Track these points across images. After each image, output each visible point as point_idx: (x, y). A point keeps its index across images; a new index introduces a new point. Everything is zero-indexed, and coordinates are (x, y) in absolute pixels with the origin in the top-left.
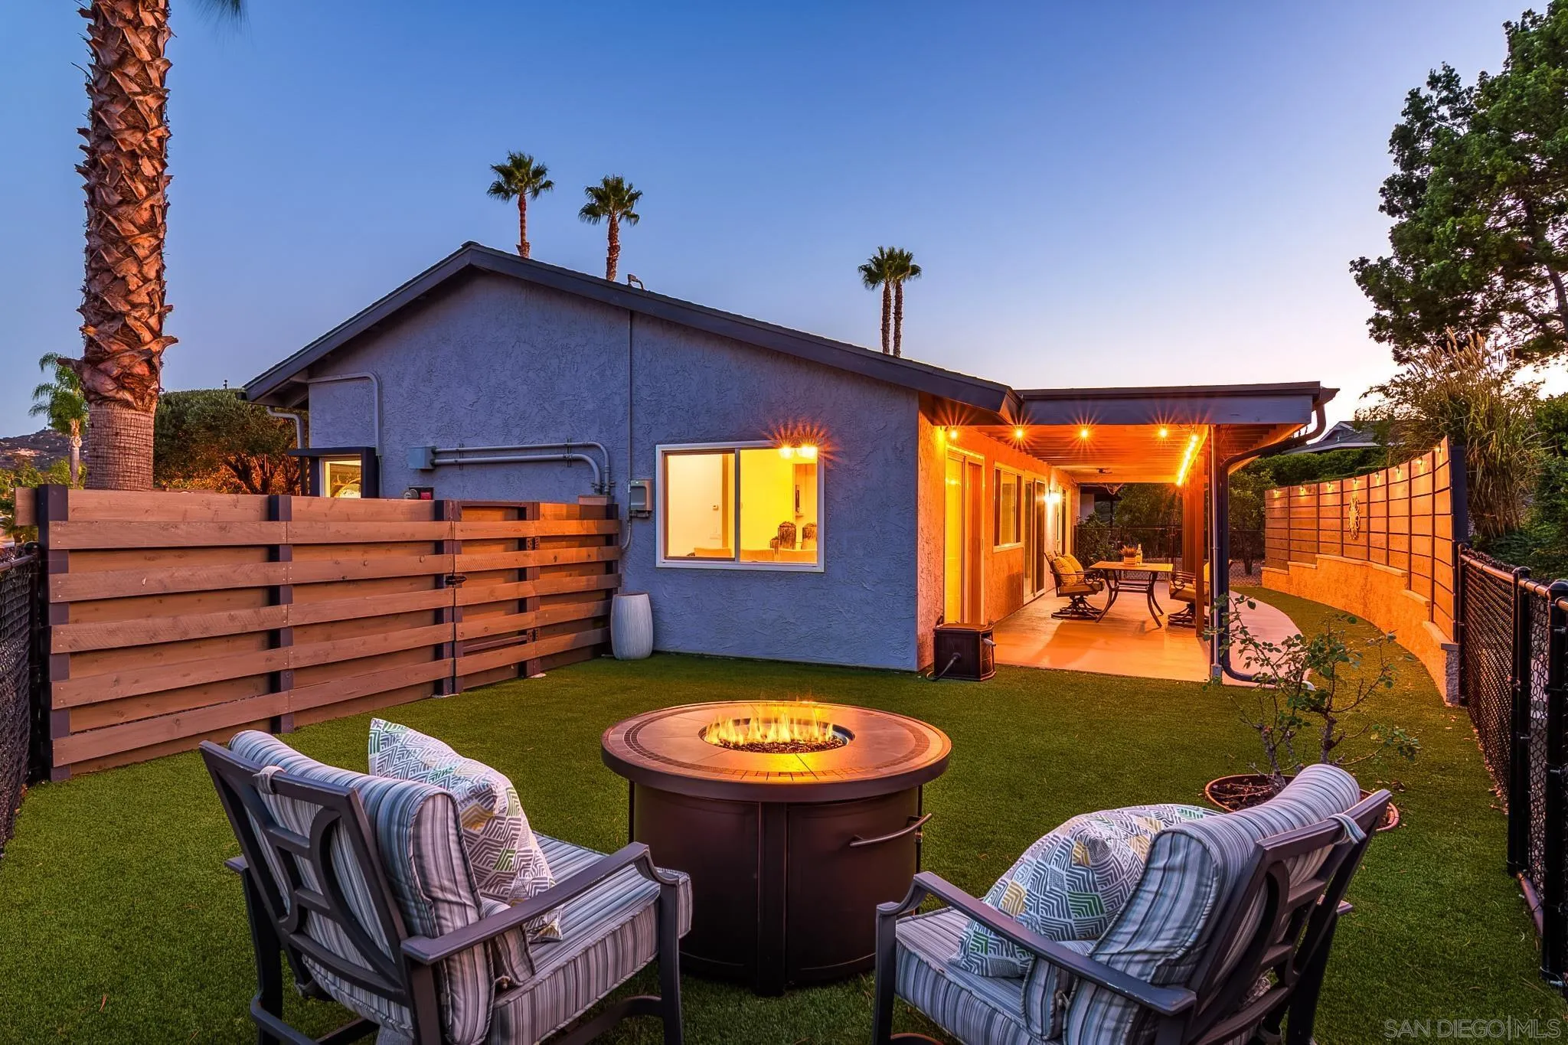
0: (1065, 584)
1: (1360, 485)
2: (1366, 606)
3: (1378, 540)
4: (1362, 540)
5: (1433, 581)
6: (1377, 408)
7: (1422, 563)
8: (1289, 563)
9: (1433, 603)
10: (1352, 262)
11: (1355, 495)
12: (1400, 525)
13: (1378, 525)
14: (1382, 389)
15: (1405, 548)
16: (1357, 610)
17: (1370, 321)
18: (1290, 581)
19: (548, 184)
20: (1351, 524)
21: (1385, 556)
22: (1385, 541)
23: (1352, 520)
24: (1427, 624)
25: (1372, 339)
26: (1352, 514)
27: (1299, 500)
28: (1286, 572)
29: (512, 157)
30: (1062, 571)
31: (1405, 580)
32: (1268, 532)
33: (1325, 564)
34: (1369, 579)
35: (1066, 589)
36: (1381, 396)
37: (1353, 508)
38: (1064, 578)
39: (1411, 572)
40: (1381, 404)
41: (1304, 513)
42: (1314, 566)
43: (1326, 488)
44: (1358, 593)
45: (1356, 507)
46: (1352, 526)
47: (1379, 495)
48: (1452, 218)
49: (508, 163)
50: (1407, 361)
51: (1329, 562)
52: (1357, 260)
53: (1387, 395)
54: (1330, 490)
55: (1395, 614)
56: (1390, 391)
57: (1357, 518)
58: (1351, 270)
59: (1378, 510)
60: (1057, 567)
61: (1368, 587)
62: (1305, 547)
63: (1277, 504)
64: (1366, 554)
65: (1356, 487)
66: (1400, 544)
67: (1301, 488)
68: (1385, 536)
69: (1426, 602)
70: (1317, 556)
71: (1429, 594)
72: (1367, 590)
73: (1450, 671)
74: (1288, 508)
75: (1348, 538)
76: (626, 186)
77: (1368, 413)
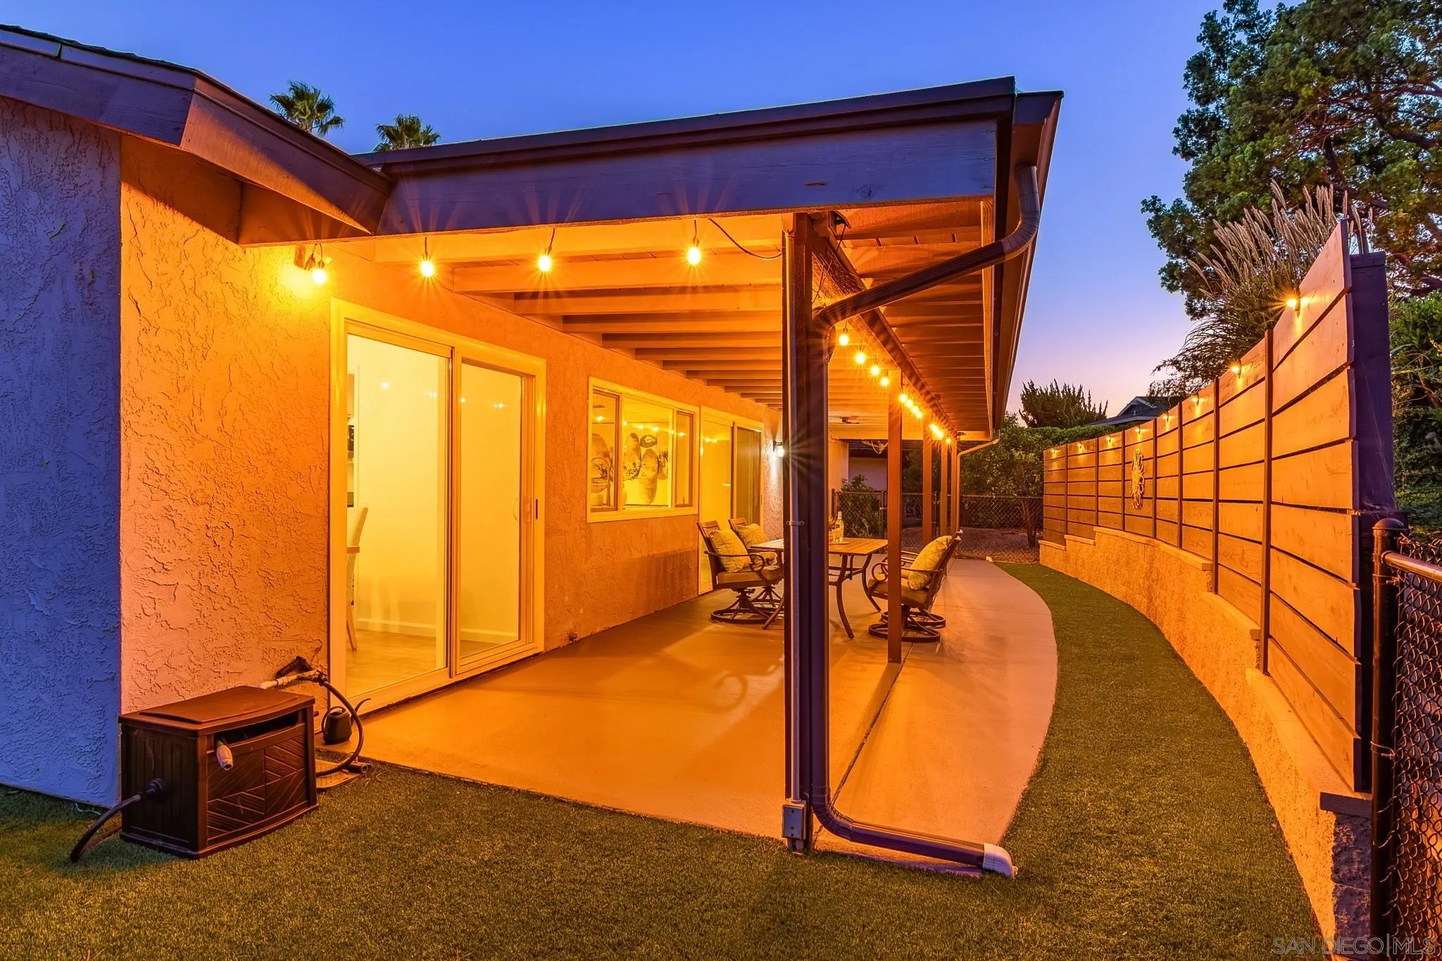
0: (724, 570)
1: (1144, 434)
2: (1151, 600)
3: (1168, 509)
4: (1147, 508)
5: (1268, 592)
6: (1169, 381)
7: (1239, 551)
8: (1066, 536)
9: (1268, 636)
10: (1144, 202)
11: (1138, 449)
12: (1200, 487)
13: (1168, 487)
14: (1175, 363)
15: (1208, 522)
16: (1140, 604)
17: (1163, 270)
18: (1067, 559)
19: (337, 121)
20: (1134, 489)
21: (1176, 533)
22: (1177, 513)
23: (1136, 480)
24: (1253, 675)
25: (1165, 288)
26: (1135, 474)
27: (1077, 459)
28: (1063, 547)
29: (294, 88)
30: (722, 550)
31: (1207, 577)
32: (1047, 499)
33: (1105, 538)
34: (1157, 565)
35: (726, 578)
36: (1173, 369)
37: (1136, 466)
38: (724, 561)
39: (1217, 564)
40: (1174, 377)
41: (1083, 475)
42: (1091, 542)
43: (1106, 442)
44: (1141, 581)
45: (1140, 465)
46: (1134, 492)
47: (1169, 444)
48: (1251, 143)
49: (291, 95)
50: (1201, 315)
51: (1108, 539)
52: (1149, 199)
53: (1179, 369)
54: (1110, 446)
55: (1192, 627)
56: (1182, 365)
57: (1141, 480)
58: (1143, 210)
59: (1169, 466)
60: (716, 543)
61: (1154, 576)
62: (1084, 517)
63: (1055, 466)
64: (1152, 527)
65: (1139, 438)
66: (1200, 516)
67: (1079, 445)
68: (1176, 503)
69: (1252, 632)
70: (1096, 529)
71: (1259, 615)
72: (1152, 578)
73: (1345, 869)
74: (1066, 470)
75: (1131, 507)
76: (423, 128)
77: (1162, 386)
